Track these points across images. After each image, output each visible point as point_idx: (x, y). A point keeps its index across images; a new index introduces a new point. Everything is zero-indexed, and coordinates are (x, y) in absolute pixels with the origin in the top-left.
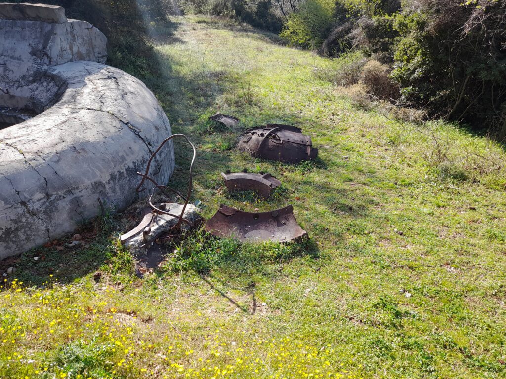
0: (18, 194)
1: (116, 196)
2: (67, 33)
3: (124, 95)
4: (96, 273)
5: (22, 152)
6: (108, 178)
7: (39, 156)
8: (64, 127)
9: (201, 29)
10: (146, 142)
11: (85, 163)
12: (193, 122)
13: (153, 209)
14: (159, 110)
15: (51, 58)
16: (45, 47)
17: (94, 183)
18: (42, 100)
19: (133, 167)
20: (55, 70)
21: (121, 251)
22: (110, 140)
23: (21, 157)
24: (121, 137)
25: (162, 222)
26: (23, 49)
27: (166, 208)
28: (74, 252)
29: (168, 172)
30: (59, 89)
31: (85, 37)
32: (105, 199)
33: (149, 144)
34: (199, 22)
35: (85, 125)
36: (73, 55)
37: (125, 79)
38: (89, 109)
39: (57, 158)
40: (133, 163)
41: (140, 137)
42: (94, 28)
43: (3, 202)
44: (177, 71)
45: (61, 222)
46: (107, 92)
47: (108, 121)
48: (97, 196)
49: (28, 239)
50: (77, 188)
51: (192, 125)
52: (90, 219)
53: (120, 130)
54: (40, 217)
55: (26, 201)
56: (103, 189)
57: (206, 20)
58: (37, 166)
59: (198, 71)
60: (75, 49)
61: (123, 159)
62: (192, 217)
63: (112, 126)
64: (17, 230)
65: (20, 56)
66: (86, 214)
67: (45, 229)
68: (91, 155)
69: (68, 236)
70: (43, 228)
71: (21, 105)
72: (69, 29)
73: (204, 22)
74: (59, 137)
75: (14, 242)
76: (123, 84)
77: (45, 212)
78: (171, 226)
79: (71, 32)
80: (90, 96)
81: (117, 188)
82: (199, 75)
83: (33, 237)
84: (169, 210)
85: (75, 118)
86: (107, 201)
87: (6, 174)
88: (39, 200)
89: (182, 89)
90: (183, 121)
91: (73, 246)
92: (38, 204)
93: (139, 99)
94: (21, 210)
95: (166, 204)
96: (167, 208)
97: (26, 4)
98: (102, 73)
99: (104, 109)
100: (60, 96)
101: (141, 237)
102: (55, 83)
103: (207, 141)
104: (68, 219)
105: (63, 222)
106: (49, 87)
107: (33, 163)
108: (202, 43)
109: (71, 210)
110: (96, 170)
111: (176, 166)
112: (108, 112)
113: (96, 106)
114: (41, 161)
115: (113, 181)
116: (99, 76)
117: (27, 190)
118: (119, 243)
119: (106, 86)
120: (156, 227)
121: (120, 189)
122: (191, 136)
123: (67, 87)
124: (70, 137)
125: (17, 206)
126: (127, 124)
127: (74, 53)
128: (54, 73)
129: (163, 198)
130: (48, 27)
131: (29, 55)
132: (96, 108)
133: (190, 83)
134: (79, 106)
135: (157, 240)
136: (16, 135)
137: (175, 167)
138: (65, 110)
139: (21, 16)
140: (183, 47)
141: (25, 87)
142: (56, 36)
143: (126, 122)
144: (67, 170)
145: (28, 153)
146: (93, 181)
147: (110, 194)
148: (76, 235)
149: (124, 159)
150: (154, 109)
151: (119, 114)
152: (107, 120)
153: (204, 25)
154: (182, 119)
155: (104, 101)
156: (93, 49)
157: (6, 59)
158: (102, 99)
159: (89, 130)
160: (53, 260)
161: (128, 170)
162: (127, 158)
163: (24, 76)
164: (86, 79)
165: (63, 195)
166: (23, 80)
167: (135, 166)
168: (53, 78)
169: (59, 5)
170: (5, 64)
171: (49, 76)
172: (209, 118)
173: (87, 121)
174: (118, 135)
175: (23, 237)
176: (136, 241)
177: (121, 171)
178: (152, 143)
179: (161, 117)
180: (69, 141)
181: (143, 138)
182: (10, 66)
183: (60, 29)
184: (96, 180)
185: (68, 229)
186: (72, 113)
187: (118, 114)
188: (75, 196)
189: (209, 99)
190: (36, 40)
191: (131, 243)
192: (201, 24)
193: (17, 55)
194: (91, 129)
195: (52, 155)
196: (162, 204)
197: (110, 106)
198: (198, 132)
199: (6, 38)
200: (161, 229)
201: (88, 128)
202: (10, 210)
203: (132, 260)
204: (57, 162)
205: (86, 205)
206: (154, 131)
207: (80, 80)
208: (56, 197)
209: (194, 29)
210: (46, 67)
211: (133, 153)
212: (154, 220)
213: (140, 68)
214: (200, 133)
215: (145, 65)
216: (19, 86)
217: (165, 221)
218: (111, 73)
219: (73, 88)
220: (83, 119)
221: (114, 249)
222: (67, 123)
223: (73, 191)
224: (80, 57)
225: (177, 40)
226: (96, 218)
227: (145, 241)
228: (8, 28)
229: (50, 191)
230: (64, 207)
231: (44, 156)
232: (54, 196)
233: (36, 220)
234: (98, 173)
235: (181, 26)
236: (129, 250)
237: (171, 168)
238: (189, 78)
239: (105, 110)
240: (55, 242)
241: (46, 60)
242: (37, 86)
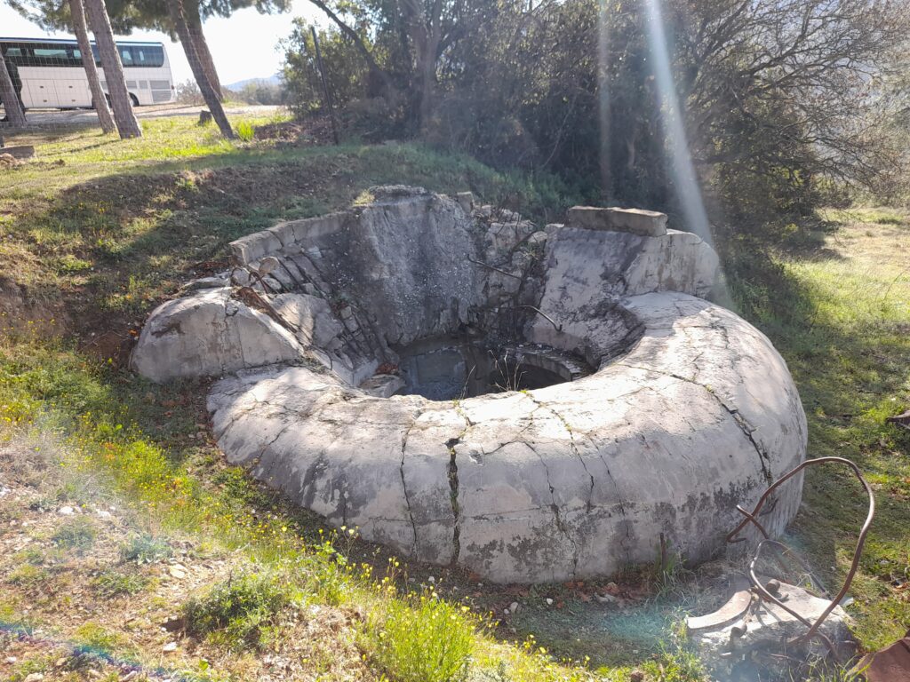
0: (552, 492)
1: (688, 538)
2: (661, 251)
3: (735, 360)
4: (636, 671)
5: (570, 428)
6: (684, 501)
7: (591, 440)
8: (634, 400)
9: (885, 235)
10: (761, 452)
11: (653, 468)
12: (847, 419)
13: (752, 583)
14: (792, 394)
15: (628, 286)
16: (624, 269)
17: (659, 505)
18: (600, 345)
19: (730, 493)
20: (628, 303)
21: (684, 646)
22: (701, 436)
23: (567, 436)
24: (720, 435)
25: (769, 620)
26: (593, 270)
27: (779, 591)
28: (605, 615)
29: (787, 513)
30: (629, 333)
31: (685, 258)
32: (670, 537)
33: (766, 455)
34: (883, 222)
35: (665, 402)
36: (660, 282)
37: (740, 332)
38: (675, 376)
39: (615, 449)
40: (731, 484)
41: (751, 440)
42: (704, 243)
43: (531, 498)
44: (825, 314)
45: (596, 554)
46: (707, 351)
47: (703, 402)
48: (658, 528)
49: (546, 565)
50: (632, 506)
51: (845, 426)
52: (639, 564)
53: (719, 420)
54: (571, 537)
55: (559, 505)
56: (670, 519)
57: (898, 218)
58: (586, 454)
59: (870, 319)
60: (665, 275)
61: (715, 473)
62: (836, 633)
63: (708, 412)
64: (536, 545)
65: (587, 279)
66: (636, 553)
67: (572, 558)
68: (666, 455)
69: (600, 582)
70: (570, 556)
71: (570, 346)
72: (665, 244)
73: (893, 221)
74: (623, 415)
75: (528, 563)
76: (736, 340)
77: (578, 530)
78: (786, 635)
79: (668, 249)
80: (679, 354)
81: (694, 523)
82: (870, 326)
83: (553, 565)
84: (785, 600)
85: (651, 389)
86: (673, 540)
87: (543, 457)
88: (576, 509)
89: (832, 349)
90: (825, 413)
91: (607, 604)
92: (574, 515)
93: (761, 370)
94: (549, 516)
95: (781, 583)
96: (783, 592)
97: (616, 209)
98: (702, 316)
99: (700, 380)
100: (629, 345)
101: (724, 635)
102: (625, 322)
103: (878, 466)
104: (607, 552)
105: (599, 555)
106: (616, 327)
107: (581, 450)
108: (883, 263)
109: (616, 540)
110: (666, 482)
111: (802, 504)
112: (704, 386)
113: (688, 374)
114: (592, 449)
115: (690, 508)
116: (697, 321)
117: (564, 489)
118: (682, 631)
119: (706, 339)
120: (758, 626)
121: (698, 525)
122: (841, 448)
123: (642, 334)
124: (639, 419)
125: (547, 509)
126: (732, 412)
127: (663, 280)
128: (628, 307)
129: (776, 567)
130: (637, 241)
131: (599, 278)
132: (686, 377)
133: (850, 339)
134: (659, 368)
135: (754, 653)
136: (567, 400)
137: (803, 507)
138: (638, 371)
139: (604, 225)
140: (841, 268)
141: (581, 322)
142: (644, 254)
143: (731, 409)
144: (626, 473)
145: (578, 432)
146: (660, 500)
147: (680, 531)
148: (611, 584)
149: (717, 474)
150: (784, 393)
151: (722, 393)
152: (702, 400)
153: (893, 227)
154: (824, 409)
155: (700, 367)
156: (693, 275)
157: (568, 281)
158: (697, 362)
159: (669, 412)
160: (573, 616)
161: (719, 496)
162: (721, 473)
163: (585, 306)
164: (675, 325)
165: (610, 511)
166: (581, 312)
167: (733, 491)
168: (624, 315)
169: (660, 211)
170: (565, 288)
171: (619, 311)
172: (888, 420)
173: (670, 396)
174: (715, 430)
175: (540, 560)
176: (715, 640)
177: (708, 494)
178: (770, 455)
179: (793, 407)
180: (638, 423)
181: (756, 442)
182: (569, 291)
183: (652, 246)
184: (664, 499)
185: (603, 570)
186: (649, 378)
187: (720, 393)
188: (626, 517)
189: (891, 379)
190: (614, 259)
191: (705, 641)
192: (886, 226)
193: (582, 277)
194: (673, 411)
195: (610, 442)
196: (773, 581)
197: (709, 378)
198: (858, 443)
199: (576, 254)
200: (767, 634)
201: (669, 410)
202: (536, 512)
203: (701, 675)
204: (614, 455)
205: (638, 539)
206: (778, 433)
207: (664, 325)
208: (599, 511)
209: (869, 235)
210: (617, 297)
211: (733, 466)
212: (753, 609)
213: (754, 302)
214: (861, 447)
215: (765, 299)
216: (573, 320)
217: (776, 621)
218: (718, 319)
219: (654, 336)
220: (662, 392)
221: (673, 637)
222: (638, 394)
223: (625, 508)
224: (670, 286)
225: (832, 255)
226: (649, 565)
227: (731, 647)
228: (582, 241)
229: (594, 500)
230: (606, 531)
231: (598, 441)
232: (597, 509)
233: (565, 539)
234: (670, 489)
235: (841, 228)
236: (699, 651)
237: (795, 508)
238: (848, 328)
239: (699, 382)
240: (580, 584)
241: (621, 287)
242: (598, 323)
